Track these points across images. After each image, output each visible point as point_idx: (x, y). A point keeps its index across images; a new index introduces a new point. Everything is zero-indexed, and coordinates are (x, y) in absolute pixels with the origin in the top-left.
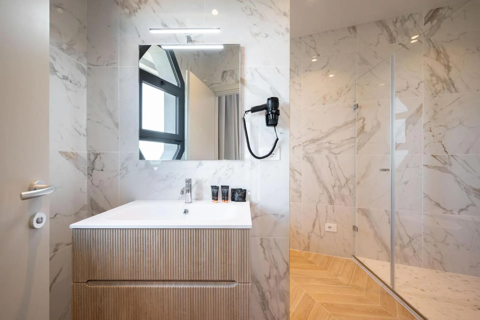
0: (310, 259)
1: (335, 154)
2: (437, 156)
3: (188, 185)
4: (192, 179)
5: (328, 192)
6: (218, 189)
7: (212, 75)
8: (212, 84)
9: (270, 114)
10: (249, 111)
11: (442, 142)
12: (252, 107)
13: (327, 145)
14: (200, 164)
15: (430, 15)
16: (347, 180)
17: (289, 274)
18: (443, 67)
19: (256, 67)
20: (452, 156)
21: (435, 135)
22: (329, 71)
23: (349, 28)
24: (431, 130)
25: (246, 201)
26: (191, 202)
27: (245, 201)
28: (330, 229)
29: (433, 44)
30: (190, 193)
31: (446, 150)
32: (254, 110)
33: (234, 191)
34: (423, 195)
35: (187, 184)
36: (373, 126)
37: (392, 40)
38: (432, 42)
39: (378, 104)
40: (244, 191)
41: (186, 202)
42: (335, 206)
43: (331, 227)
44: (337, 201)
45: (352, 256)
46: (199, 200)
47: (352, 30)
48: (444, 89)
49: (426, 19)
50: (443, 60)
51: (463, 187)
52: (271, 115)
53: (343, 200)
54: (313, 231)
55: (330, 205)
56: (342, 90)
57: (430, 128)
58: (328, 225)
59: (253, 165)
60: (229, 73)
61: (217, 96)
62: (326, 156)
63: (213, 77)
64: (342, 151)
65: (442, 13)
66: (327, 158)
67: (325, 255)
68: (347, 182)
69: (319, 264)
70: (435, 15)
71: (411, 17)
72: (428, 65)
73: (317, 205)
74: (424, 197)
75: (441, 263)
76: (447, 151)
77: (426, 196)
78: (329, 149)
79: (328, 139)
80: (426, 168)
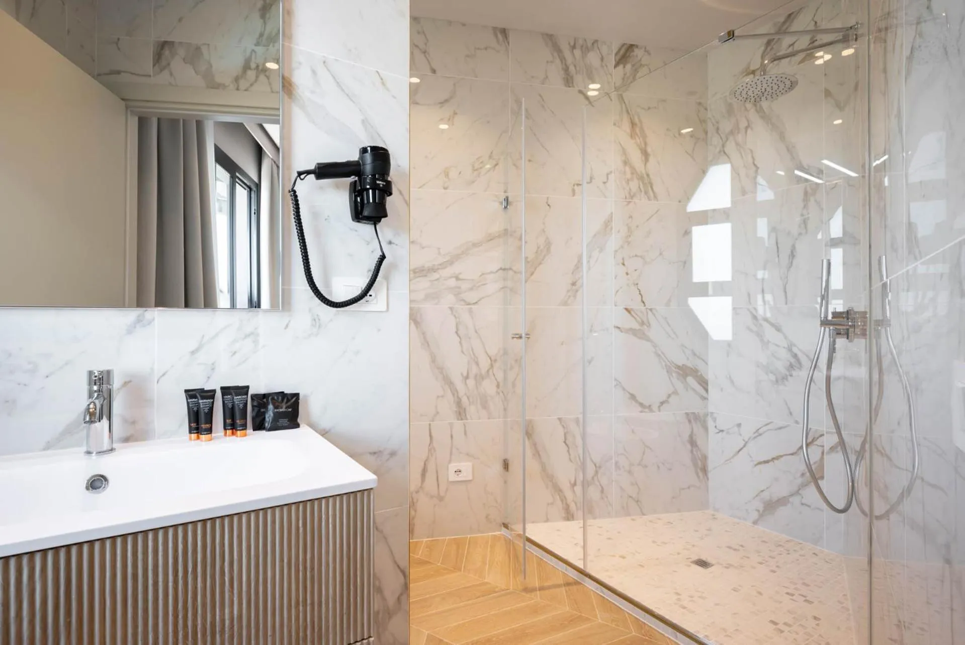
0: (418, 557)
1: (469, 304)
2: (632, 309)
3: (99, 391)
4: (113, 370)
5: (454, 392)
6: (213, 397)
7: (117, 44)
8: (118, 72)
9: (369, 189)
10: (308, 172)
11: (638, 286)
12: (318, 164)
13: (452, 282)
14: (139, 320)
15: (622, 52)
16: (493, 361)
17: (409, 596)
18: (639, 152)
19: (324, 57)
20: (651, 310)
21: (629, 272)
22: (455, 114)
23: (495, 29)
24: (624, 262)
25: (301, 426)
26: (112, 450)
27: (297, 426)
28: (458, 475)
29: (626, 108)
30: (105, 421)
31: (644, 299)
32: (325, 171)
33: (262, 400)
34: (614, 383)
35: (95, 388)
36: (538, 248)
37: (568, 81)
38: (625, 103)
39: (547, 202)
40: (292, 398)
41: (91, 450)
42: (469, 421)
43: (460, 471)
44: (472, 410)
45: (503, 526)
46: (137, 440)
47: (500, 36)
48: (641, 191)
49: (618, 57)
50: (639, 139)
51: (664, 364)
52: (371, 191)
53: (485, 406)
54: (421, 487)
55: (458, 419)
56: (482, 162)
57: (623, 259)
58: (453, 467)
59: (318, 324)
60: (181, 52)
61: (133, 113)
62: (451, 309)
63: (119, 49)
64: (483, 298)
65: (637, 56)
66: (452, 313)
67: (447, 538)
68: (492, 366)
69: (441, 561)
70: (629, 56)
71: (595, 45)
72: (621, 145)
73: (430, 425)
74: (615, 386)
75: (637, 501)
76: (645, 301)
77: (618, 384)
78: (457, 292)
79: (457, 268)
80: (617, 330)
